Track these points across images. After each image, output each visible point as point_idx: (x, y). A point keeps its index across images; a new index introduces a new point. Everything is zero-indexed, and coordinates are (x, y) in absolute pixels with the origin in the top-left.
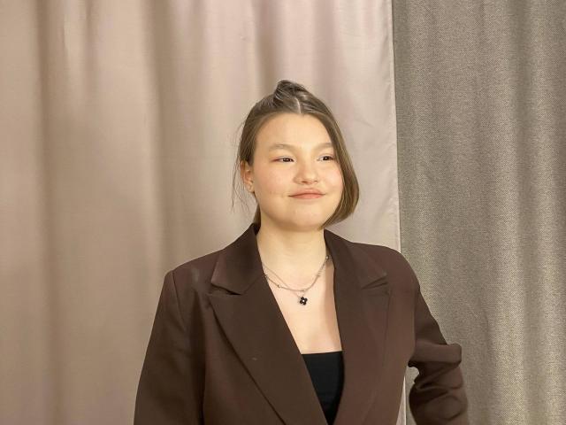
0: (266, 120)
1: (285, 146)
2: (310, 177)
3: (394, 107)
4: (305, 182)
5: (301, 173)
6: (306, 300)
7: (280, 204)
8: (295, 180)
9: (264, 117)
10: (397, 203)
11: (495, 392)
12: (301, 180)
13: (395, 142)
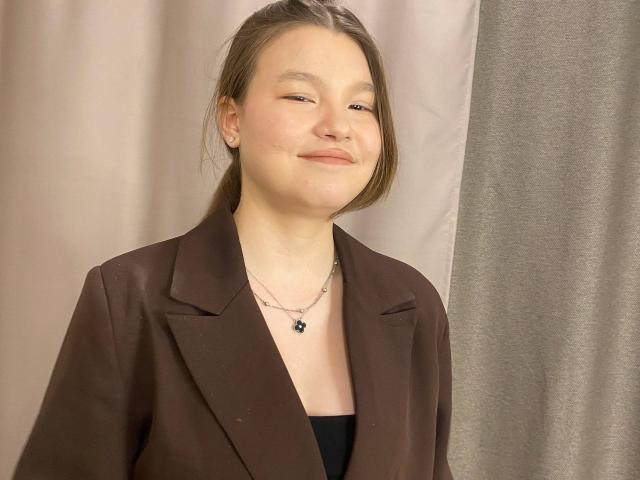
0: (278, 33)
1: (307, 77)
2: (342, 129)
3: (468, 97)
4: (332, 137)
5: (327, 120)
6: (304, 325)
7: (284, 167)
8: (315, 132)
9: (276, 28)
10: (455, 219)
11: (542, 465)
12: (326, 131)
13: (463, 140)
